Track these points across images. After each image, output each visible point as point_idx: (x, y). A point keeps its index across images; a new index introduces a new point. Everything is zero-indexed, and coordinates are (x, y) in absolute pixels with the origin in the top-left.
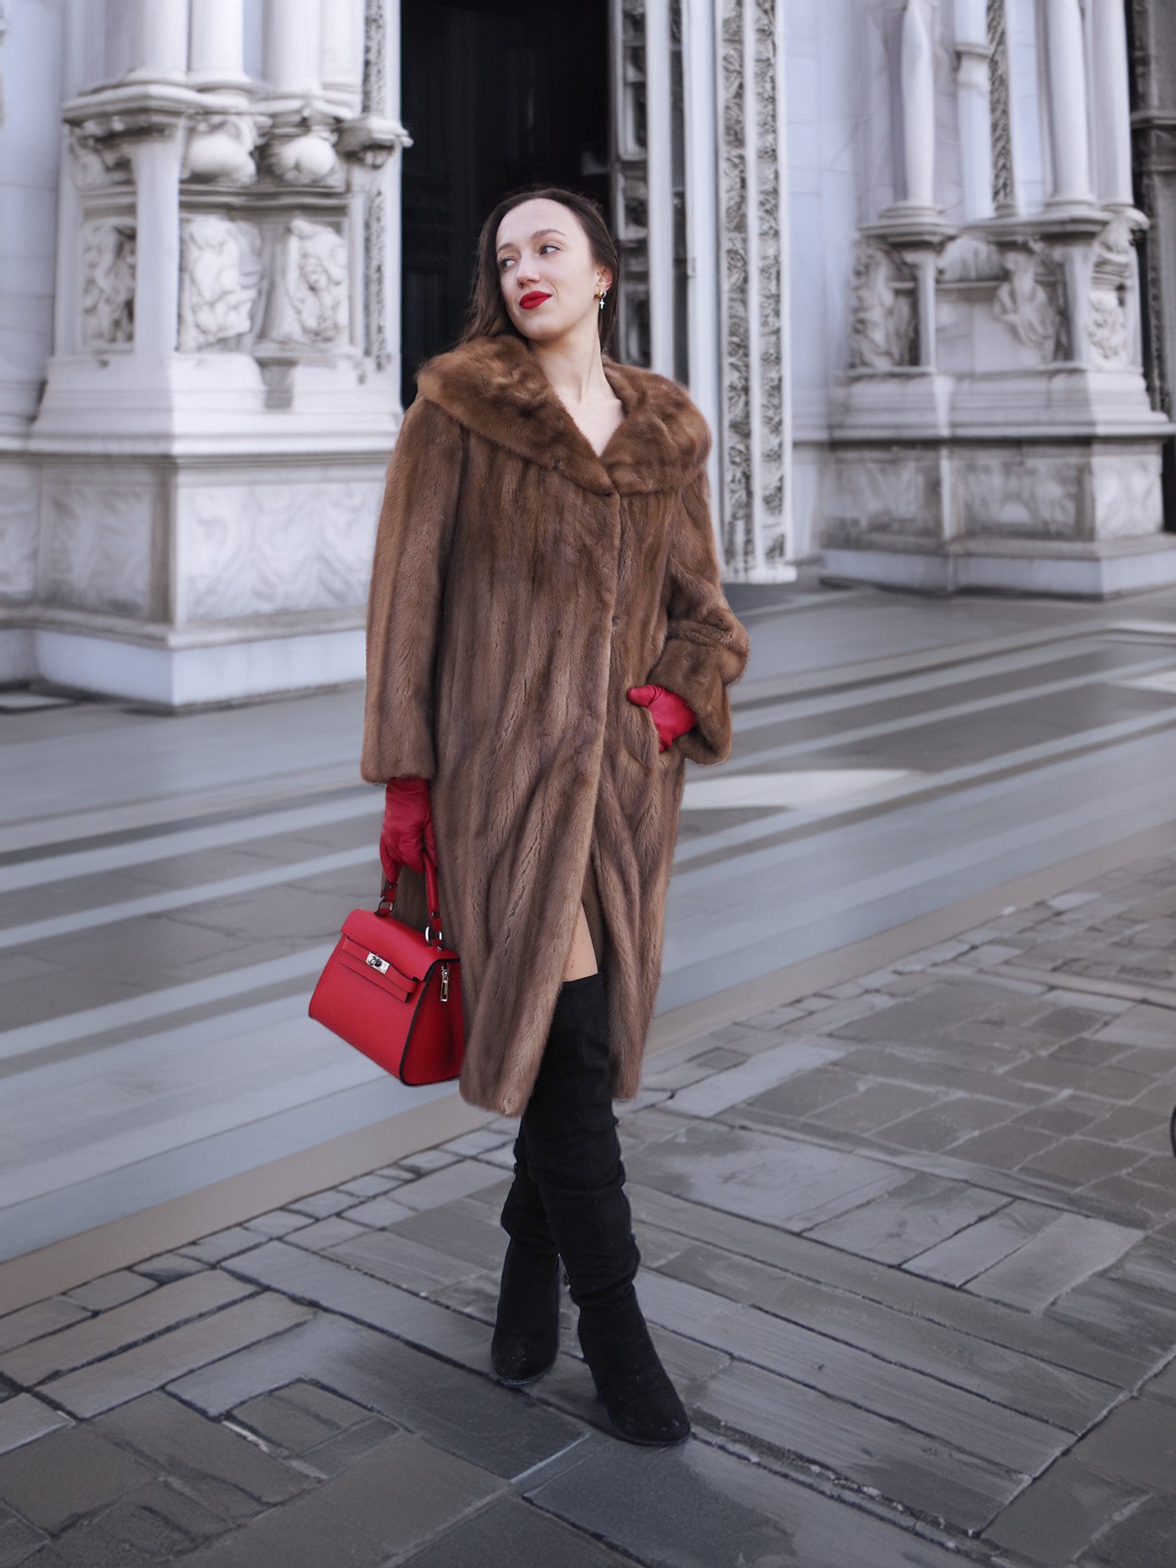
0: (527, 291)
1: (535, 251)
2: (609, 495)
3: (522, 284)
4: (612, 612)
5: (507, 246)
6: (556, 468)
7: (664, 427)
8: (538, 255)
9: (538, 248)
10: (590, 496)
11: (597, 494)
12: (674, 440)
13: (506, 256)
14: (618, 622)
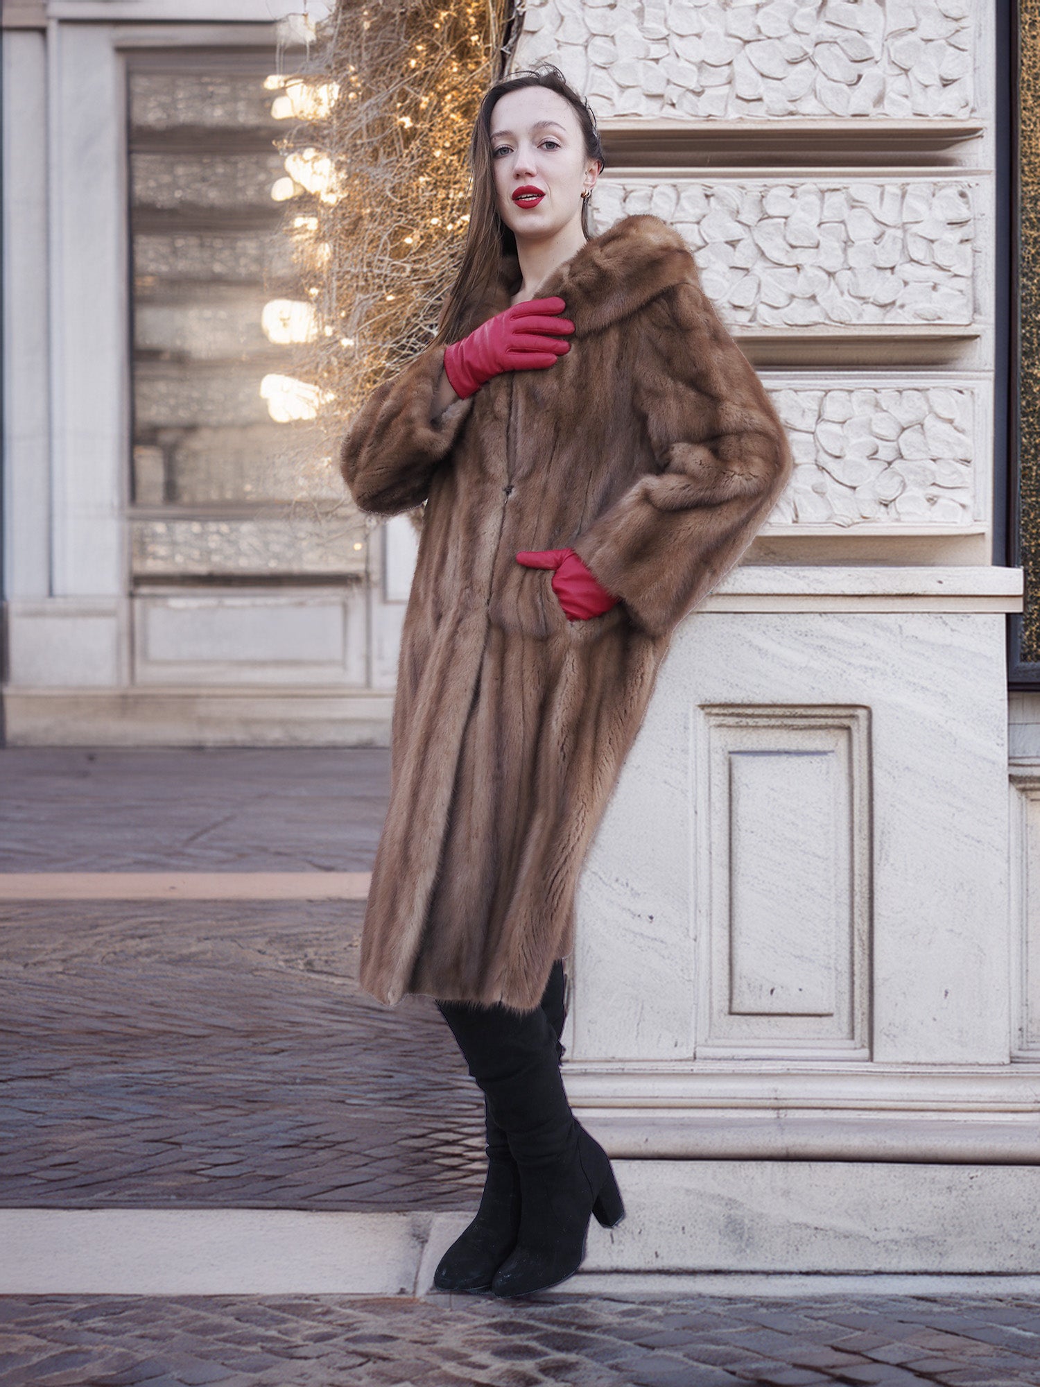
1: (535, 146)
3: (518, 176)
4: (502, 483)
5: (504, 134)
8: (538, 150)
9: (539, 143)
14: (513, 490)
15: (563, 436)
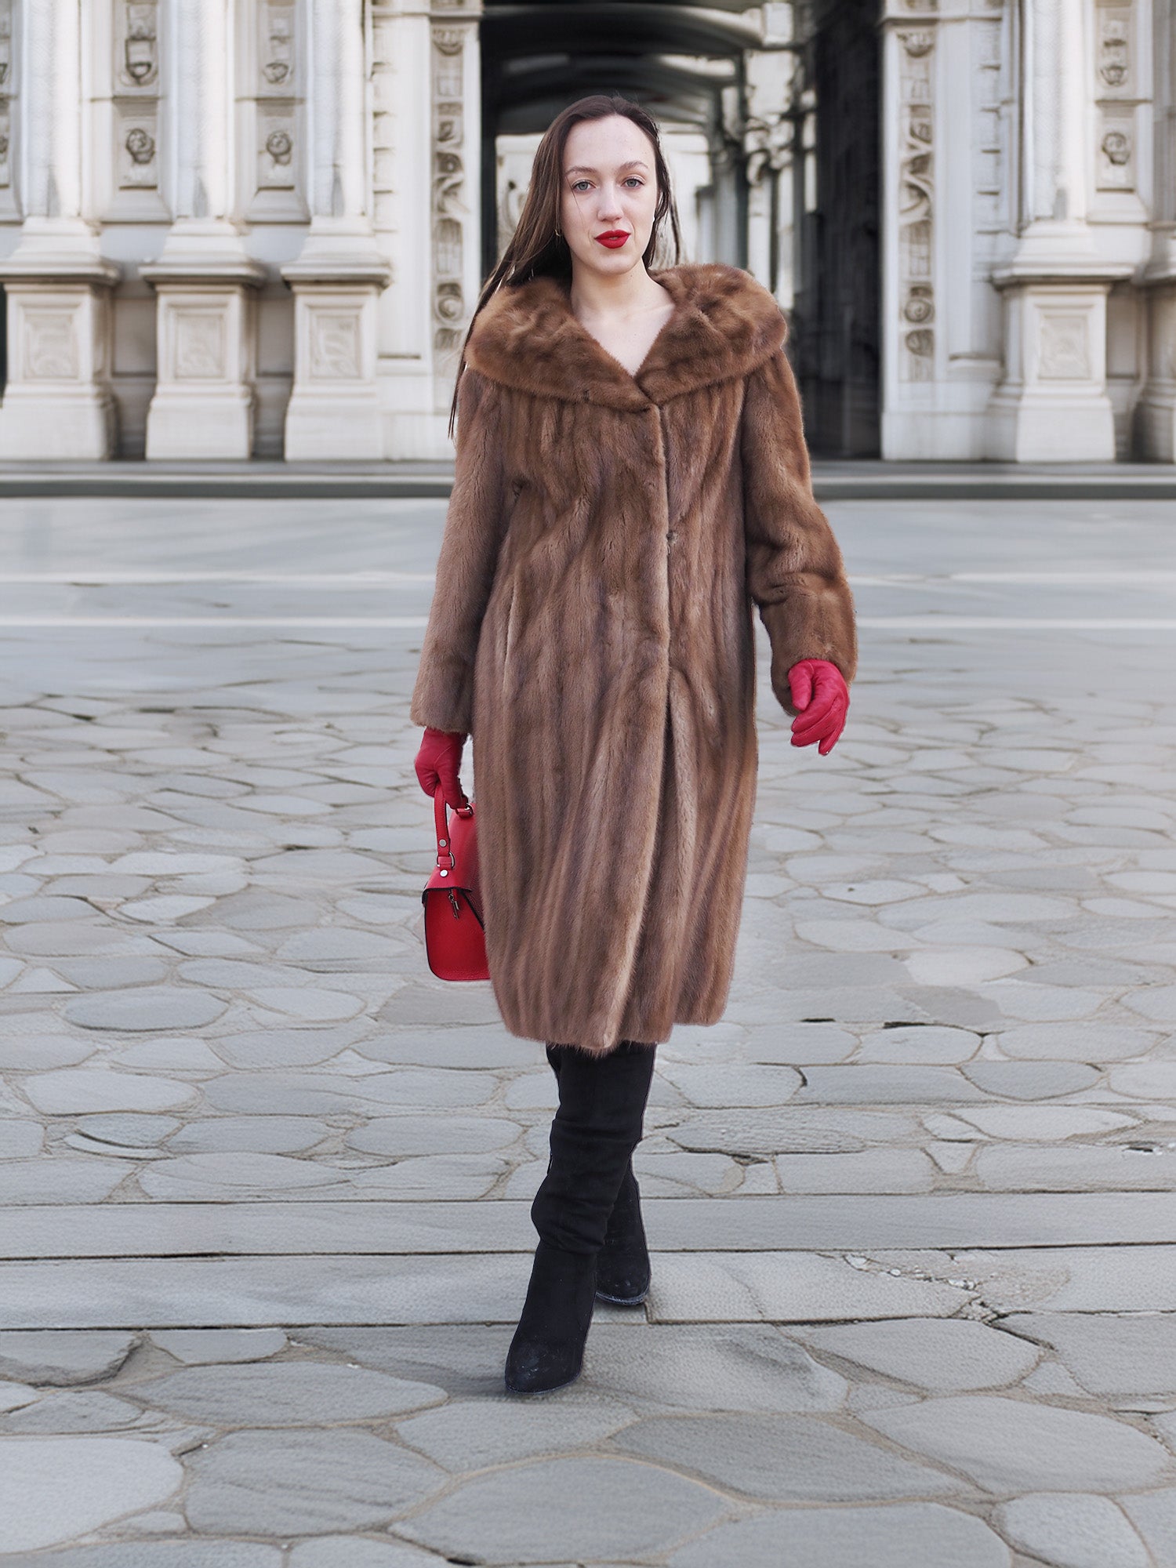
0: (610, 229)
1: (617, 182)
2: (646, 410)
4: (665, 530)
6: (587, 400)
7: (705, 318)
8: (622, 187)
9: (622, 179)
10: (627, 415)
11: (633, 412)
12: (716, 328)
13: (584, 179)
14: (675, 535)
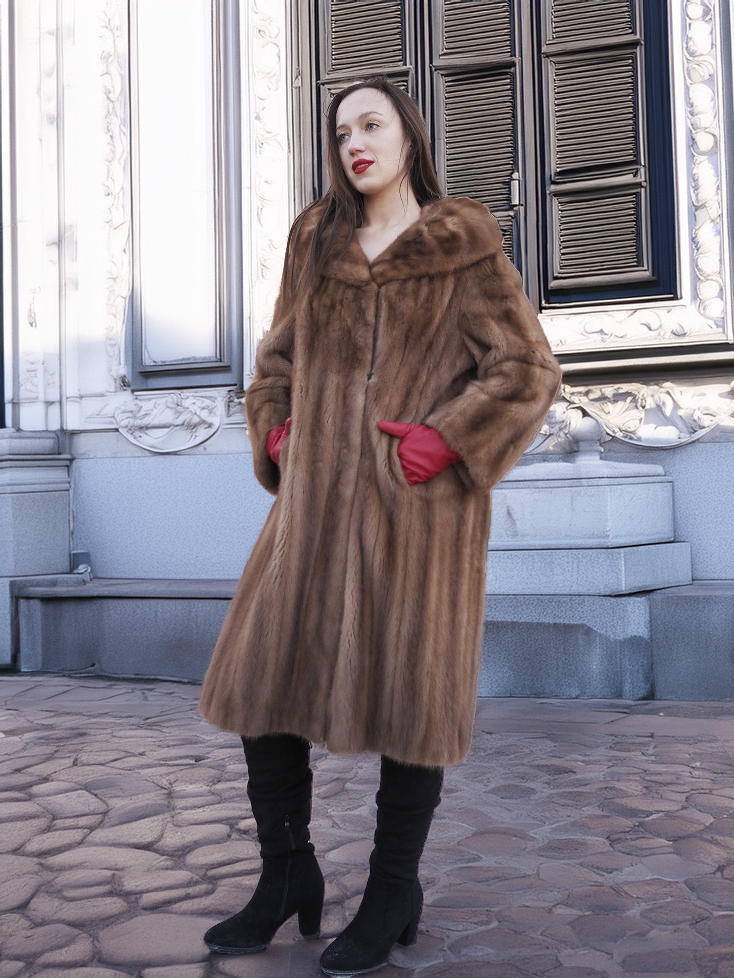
0: (356, 159)
1: (362, 129)
4: (367, 370)
8: (364, 131)
9: (364, 126)
13: (343, 132)
14: (373, 377)
15: (411, 342)
